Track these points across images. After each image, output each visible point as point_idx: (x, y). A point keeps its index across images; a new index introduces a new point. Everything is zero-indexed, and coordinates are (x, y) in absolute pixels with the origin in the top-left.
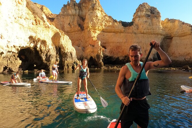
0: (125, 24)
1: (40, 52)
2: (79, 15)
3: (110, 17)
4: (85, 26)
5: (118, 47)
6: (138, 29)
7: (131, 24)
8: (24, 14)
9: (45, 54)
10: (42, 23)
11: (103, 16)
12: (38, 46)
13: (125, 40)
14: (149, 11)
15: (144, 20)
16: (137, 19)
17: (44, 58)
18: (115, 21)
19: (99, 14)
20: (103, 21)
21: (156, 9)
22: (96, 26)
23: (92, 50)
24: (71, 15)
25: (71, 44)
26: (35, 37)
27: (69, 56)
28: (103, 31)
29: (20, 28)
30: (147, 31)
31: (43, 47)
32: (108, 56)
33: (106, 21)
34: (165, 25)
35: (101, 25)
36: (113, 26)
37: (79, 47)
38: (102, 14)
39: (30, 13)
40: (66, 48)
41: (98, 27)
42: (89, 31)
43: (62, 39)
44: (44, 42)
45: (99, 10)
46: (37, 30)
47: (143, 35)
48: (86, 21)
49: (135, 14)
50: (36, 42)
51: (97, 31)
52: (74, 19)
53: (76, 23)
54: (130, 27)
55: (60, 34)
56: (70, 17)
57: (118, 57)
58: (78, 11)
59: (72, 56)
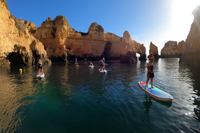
0: (83, 34)
1: (22, 56)
2: (52, 28)
3: (73, 29)
4: (56, 34)
5: (79, 49)
6: (91, 37)
7: (87, 34)
8: (12, 30)
9: (25, 56)
10: (23, 35)
11: (68, 28)
12: (20, 51)
13: (83, 44)
14: (97, 27)
15: (95, 32)
16: (91, 32)
17: (24, 59)
18: (77, 32)
19: (66, 27)
20: (68, 32)
21: (101, 26)
22: (63, 35)
23: (59, 52)
24: (47, 28)
25: (44, 48)
26: (18, 45)
27: (42, 57)
28: (68, 38)
29: (9, 40)
30: (97, 39)
31: (23, 52)
32: (72, 55)
33: (70, 32)
34: (107, 36)
35: (67, 34)
36: (75, 35)
37: (51, 49)
38: (68, 27)
39: (17, 29)
40: (40, 51)
41: (65, 35)
42: (59, 38)
43: (37, 45)
44: (24, 48)
45: (66, 25)
46: (20, 40)
47: (94, 41)
48: (57, 32)
49: (89, 28)
50: (19, 49)
51: (64, 38)
52: (49, 30)
53: (50, 33)
54: (86, 36)
55: (36, 42)
56: (46, 29)
57: (79, 56)
58: (52, 25)
59: (44, 57)
